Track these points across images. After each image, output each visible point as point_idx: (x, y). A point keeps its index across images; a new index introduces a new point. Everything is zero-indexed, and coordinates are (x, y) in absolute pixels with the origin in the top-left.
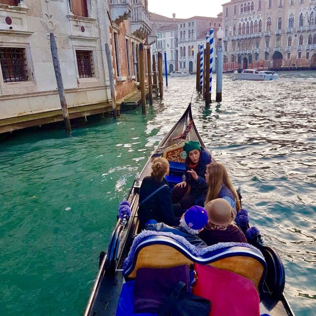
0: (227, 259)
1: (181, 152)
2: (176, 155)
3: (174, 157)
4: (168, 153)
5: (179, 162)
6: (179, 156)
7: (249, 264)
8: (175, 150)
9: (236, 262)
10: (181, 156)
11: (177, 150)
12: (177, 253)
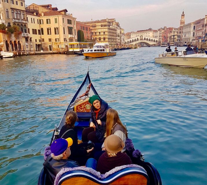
0: (122, 178)
1: (86, 105)
2: (83, 107)
3: (81, 109)
4: (77, 107)
5: (86, 111)
6: (85, 108)
7: (137, 178)
8: (82, 104)
9: (128, 179)
10: (86, 107)
11: (83, 104)
12: (88, 181)
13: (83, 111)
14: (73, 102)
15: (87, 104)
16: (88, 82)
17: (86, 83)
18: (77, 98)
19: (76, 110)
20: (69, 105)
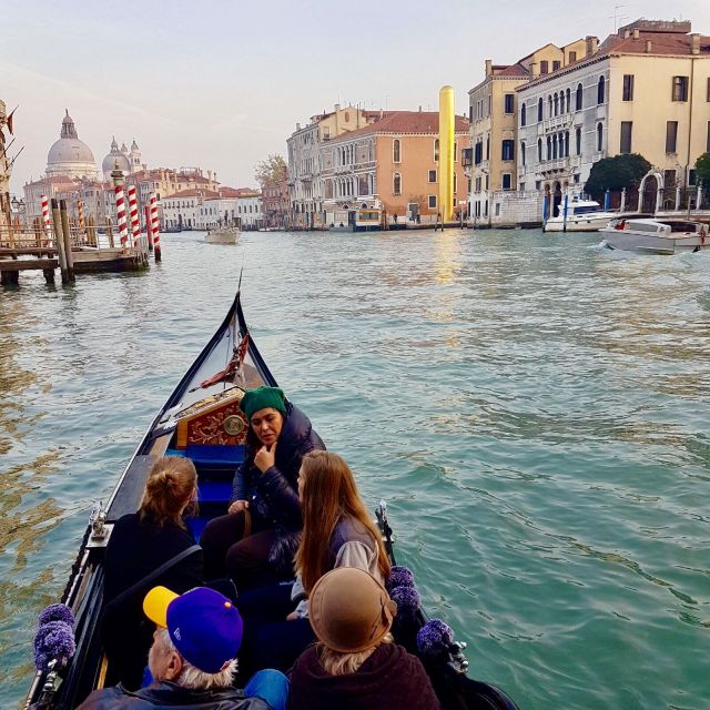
2: (212, 427)
3: (208, 432)
4: (190, 423)
5: (224, 443)
6: (221, 428)
8: (209, 414)
10: (225, 427)
11: (214, 413)
13: (214, 442)
14: (175, 405)
15: (230, 414)
16: (238, 328)
17: (227, 332)
18: (190, 388)
19: (185, 436)
20: (160, 417)
